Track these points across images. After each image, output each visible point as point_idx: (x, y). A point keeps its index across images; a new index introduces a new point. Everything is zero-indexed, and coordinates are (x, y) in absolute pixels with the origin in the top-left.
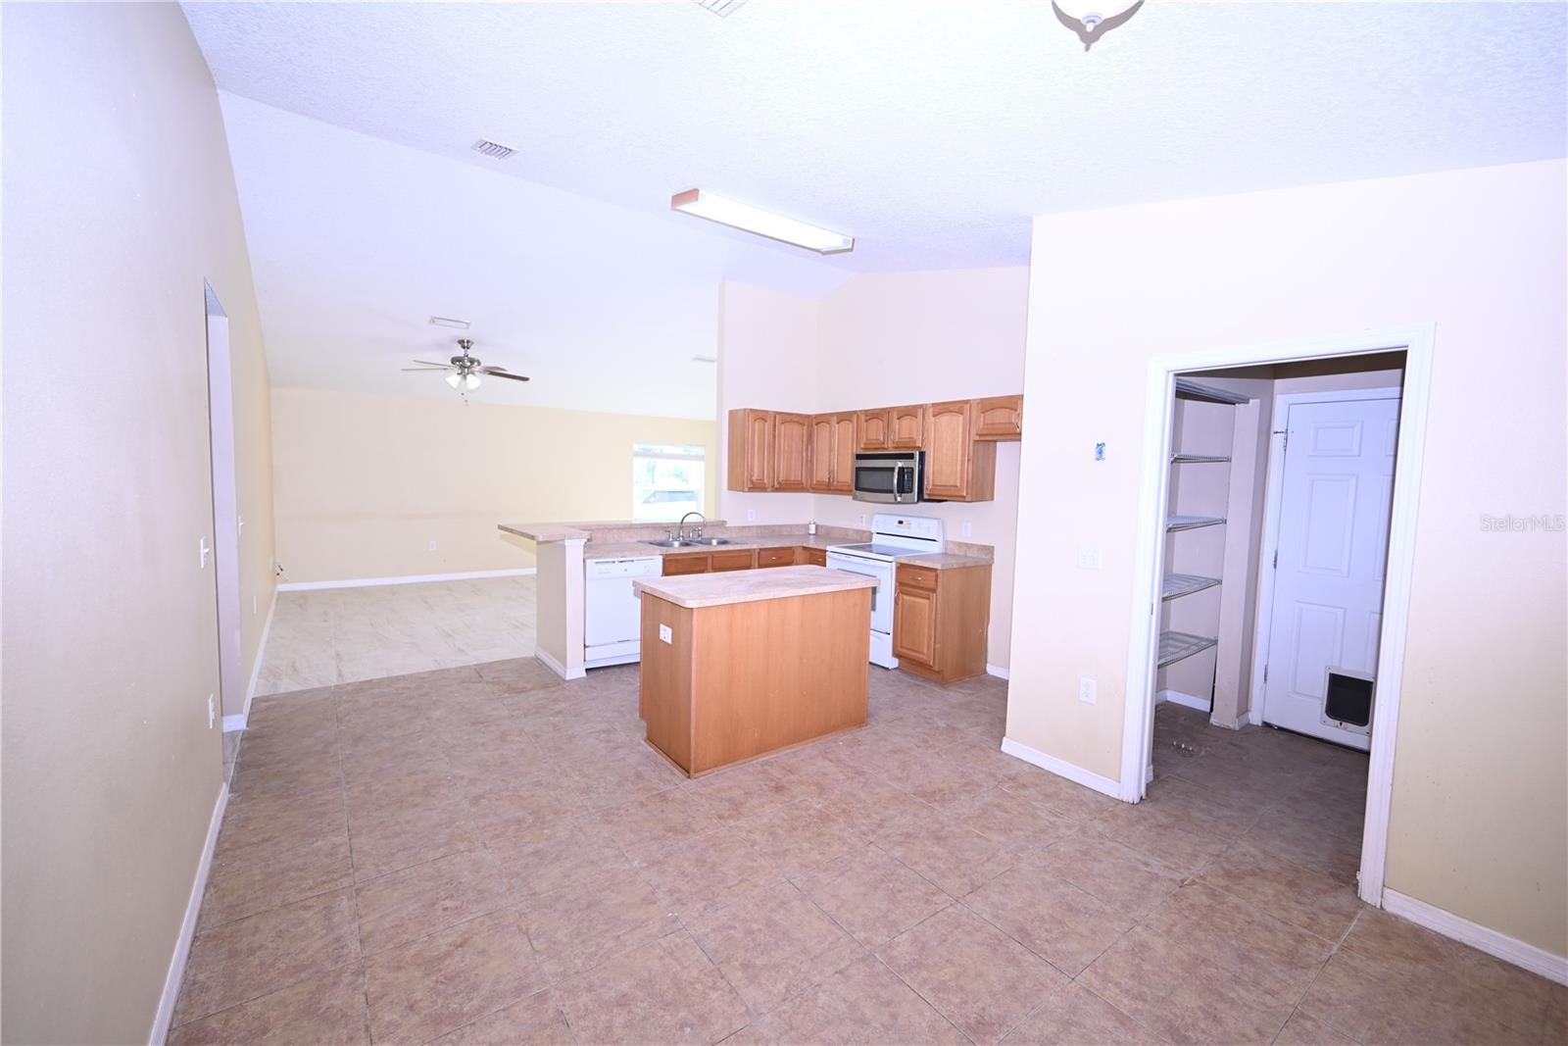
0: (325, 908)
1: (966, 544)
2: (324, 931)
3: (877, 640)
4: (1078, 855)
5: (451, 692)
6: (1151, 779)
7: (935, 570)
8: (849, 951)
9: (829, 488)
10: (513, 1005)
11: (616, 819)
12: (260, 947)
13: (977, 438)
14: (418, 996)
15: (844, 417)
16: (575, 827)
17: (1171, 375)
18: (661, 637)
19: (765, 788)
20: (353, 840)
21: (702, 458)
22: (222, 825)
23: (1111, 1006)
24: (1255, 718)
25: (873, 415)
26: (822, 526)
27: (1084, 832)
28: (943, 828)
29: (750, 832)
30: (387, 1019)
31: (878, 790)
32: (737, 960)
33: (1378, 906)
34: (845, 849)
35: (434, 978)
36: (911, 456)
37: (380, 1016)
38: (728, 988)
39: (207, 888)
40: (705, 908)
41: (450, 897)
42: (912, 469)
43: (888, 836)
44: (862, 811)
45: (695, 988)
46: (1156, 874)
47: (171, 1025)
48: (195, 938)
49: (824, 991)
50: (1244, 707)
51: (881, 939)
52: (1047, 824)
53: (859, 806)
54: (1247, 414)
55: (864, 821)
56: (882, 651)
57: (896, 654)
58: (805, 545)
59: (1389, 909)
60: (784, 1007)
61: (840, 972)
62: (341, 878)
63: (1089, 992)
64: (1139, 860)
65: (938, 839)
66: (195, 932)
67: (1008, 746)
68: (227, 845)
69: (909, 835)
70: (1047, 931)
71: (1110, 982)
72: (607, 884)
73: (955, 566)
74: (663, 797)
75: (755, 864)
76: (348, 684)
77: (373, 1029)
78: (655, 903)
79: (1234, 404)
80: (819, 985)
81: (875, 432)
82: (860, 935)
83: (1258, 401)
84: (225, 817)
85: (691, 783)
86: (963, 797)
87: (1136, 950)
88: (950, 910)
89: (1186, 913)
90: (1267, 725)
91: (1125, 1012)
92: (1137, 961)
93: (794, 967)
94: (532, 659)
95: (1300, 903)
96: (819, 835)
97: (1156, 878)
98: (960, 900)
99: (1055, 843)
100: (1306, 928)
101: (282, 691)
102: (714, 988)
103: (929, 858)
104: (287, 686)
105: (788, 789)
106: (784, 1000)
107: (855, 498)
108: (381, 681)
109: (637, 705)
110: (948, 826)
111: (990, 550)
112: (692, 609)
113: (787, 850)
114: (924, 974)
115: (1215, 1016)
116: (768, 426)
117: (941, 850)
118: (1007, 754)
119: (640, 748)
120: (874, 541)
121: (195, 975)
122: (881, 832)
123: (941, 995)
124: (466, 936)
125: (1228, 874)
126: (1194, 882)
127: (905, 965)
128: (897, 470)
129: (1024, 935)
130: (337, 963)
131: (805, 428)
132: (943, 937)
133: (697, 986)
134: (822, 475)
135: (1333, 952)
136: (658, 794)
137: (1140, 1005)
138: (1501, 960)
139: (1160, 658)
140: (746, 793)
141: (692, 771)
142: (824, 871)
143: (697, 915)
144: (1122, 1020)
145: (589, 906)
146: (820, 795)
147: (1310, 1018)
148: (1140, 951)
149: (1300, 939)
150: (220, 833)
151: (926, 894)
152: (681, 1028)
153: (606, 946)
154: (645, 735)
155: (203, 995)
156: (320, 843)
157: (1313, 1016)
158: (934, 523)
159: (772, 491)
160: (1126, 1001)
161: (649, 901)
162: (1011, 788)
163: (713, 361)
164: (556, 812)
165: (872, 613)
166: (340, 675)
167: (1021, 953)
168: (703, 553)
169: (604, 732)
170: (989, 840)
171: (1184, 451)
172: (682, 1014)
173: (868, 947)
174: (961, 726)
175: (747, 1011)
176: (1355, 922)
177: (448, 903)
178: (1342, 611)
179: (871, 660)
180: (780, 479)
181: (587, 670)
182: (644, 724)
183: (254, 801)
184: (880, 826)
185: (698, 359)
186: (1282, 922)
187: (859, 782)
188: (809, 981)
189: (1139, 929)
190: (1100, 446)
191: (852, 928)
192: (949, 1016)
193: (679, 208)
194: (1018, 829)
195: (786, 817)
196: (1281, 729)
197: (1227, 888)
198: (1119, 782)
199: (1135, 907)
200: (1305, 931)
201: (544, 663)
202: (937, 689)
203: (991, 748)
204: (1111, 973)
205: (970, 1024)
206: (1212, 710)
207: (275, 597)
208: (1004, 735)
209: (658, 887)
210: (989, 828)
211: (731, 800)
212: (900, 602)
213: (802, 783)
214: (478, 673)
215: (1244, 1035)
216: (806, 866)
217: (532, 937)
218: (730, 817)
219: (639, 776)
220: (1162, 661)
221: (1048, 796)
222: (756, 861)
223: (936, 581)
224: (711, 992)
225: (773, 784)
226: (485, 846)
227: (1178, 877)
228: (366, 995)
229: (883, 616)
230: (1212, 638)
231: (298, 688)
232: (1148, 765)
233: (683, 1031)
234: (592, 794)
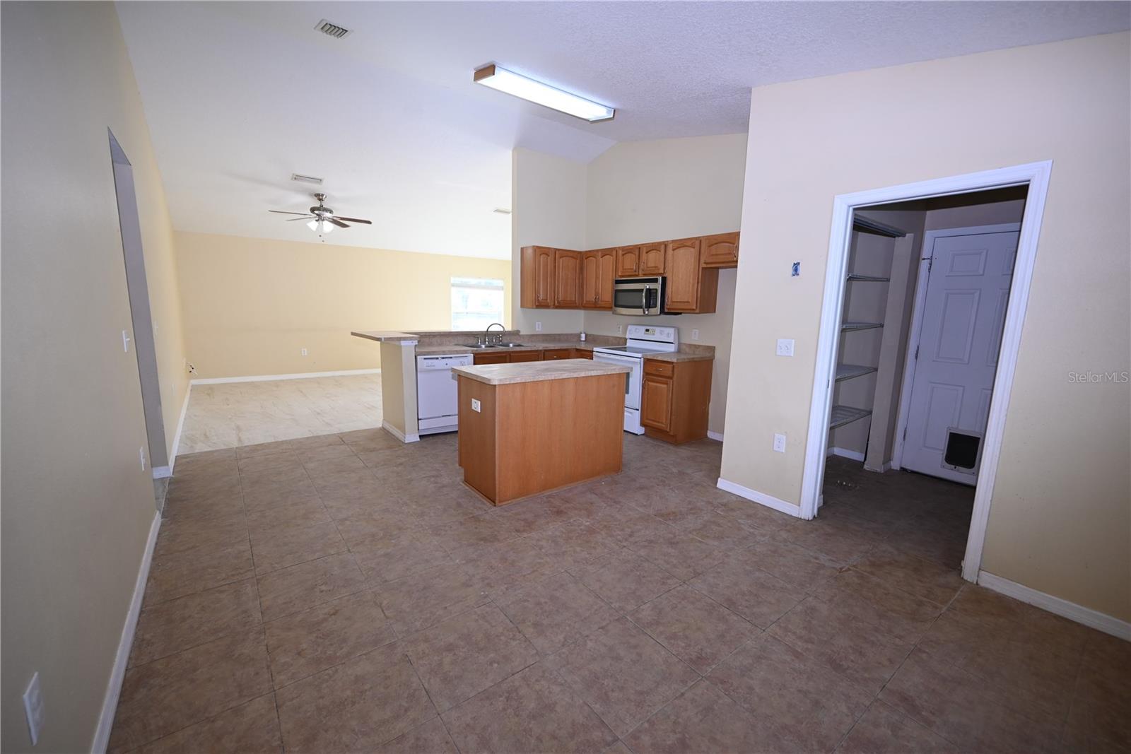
0: (235, 592)
1: (695, 345)
2: (235, 607)
3: (630, 415)
4: (769, 552)
5: (322, 451)
6: (822, 504)
7: (672, 363)
8: (608, 614)
9: (595, 306)
10: (371, 652)
11: (443, 533)
12: (190, 616)
13: (705, 266)
14: (304, 646)
15: (606, 252)
16: (413, 538)
17: (851, 209)
18: (473, 408)
19: (548, 512)
20: (254, 548)
21: (502, 288)
22: (158, 538)
23: (790, 647)
24: (895, 465)
25: (628, 250)
26: (590, 335)
27: (774, 539)
28: (675, 536)
29: (538, 540)
30: (283, 661)
31: (630, 513)
32: (530, 621)
33: (975, 583)
34: (606, 550)
35: (315, 635)
36: (655, 281)
37: (277, 659)
38: (523, 639)
39: (148, 580)
40: (507, 589)
41: (326, 583)
42: (656, 290)
43: (636, 542)
44: (618, 526)
45: (501, 640)
46: (823, 565)
47: (127, 667)
48: (141, 612)
49: (591, 640)
50: (888, 457)
51: (631, 607)
52: (748, 533)
53: (615, 523)
54: (903, 245)
55: (620, 533)
56: (633, 422)
57: (642, 424)
58: (578, 347)
59: (982, 584)
60: (563, 650)
61: (602, 628)
62: (246, 572)
63: (774, 638)
64: (811, 556)
65: (672, 543)
66: (142, 608)
67: (722, 484)
68: (161, 552)
69: (651, 542)
70: (747, 600)
71: (790, 632)
72: (437, 574)
73: (686, 360)
74: (476, 519)
75: (542, 561)
76: (246, 446)
77: (272, 668)
78: (471, 586)
79: (894, 237)
80: (587, 636)
81: (629, 262)
82: (617, 605)
83: (912, 234)
84: (159, 534)
85: (496, 510)
86: (689, 517)
87: (808, 612)
88: (679, 588)
89: (843, 588)
90: (903, 469)
91: (799, 650)
92: (808, 618)
93: (569, 625)
94: (380, 429)
95: (921, 582)
96: (588, 542)
97: (823, 567)
98: (687, 582)
99: (754, 545)
100: (925, 597)
101: (197, 451)
102: (514, 639)
103: (665, 556)
104: (201, 447)
105: (566, 513)
106: (563, 646)
107: (615, 313)
108: (270, 444)
109: (457, 459)
110: (679, 535)
111: (712, 349)
112: (495, 385)
113: (565, 552)
114: (661, 628)
115: (861, 652)
116: (550, 259)
117: (673, 551)
118: (720, 490)
119: (460, 487)
120: (628, 345)
121: (143, 635)
122: (632, 539)
123: (672, 641)
124: (337, 608)
125: (873, 564)
126: (849, 569)
127: (647, 623)
128: (645, 290)
129: (731, 603)
130: (245, 626)
131: (578, 261)
132: (674, 606)
133: (502, 638)
134: (590, 296)
135: (942, 612)
136: (473, 517)
137: (810, 646)
138: (1055, 614)
139: (831, 423)
140: (535, 516)
141: (497, 502)
142: (591, 564)
143: (501, 594)
144: (797, 655)
145: (425, 588)
146: (588, 516)
147: (925, 652)
148: (811, 613)
149: (920, 604)
150: (156, 544)
151: (662, 578)
152: (491, 664)
153: (438, 613)
154: (463, 478)
155: (149, 647)
156: (230, 550)
157: (927, 651)
158: (671, 331)
159: (553, 308)
160: (799, 643)
161: (467, 585)
162: (721, 511)
163: (508, 213)
164: (400, 529)
165: (626, 395)
166: (240, 440)
167: (728, 615)
168: (503, 353)
169: (433, 476)
170: (707, 544)
171: (857, 272)
172: (492, 655)
173: (622, 612)
174: (689, 471)
175: (537, 653)
176: (959, 592)
177: (323, 588)
178: (962, 388)
179: (625, 429)
180: (560, 299)
181: (420, 436)
182: (462, 471)
183: (179, 524)
184: (631, 536)
185: (497, 211)
186: (909, 593)
187: (617, 508)
188: (580, 633)
189: (810, 599)
190: (796, 266)
191: (611, 601)
192: (678, 654)
193: (479, 82)
194: (728, 537)
195: (564, 531)
196: (913, 472)
197: (872, 573)
198: (799, 506)
199: (808, 585)
200: (925, 599)
201: (388, 432)
202: (671, 447)
203: (709, 486)
204: (790, 626)
205: (692, 659)
206: (865, 459)
207: (190, 388)
208: (719, 477)
209: (474, 576)
210: (708, 537)
211: (525, 520)
212: (646, 387)
213: (576, 509)
214: (341, 439)
215: (880, 663)
216: (579, 562)
217: (384, 609)
218: (524, 531)
219: (459, 505)
220: (833, 424)
221: (749, 516)
222: (543, 559)
223: (673, 371)
224: (512, 641)
225: (555, 509)
226: (349, 550)
227: (838, 566)
228: (267, 645)
229: (634, 397)
230: (868, 409)
231: (210, 449)
232: (820, 495)
233: (492, 666)
234: (425, 517)
